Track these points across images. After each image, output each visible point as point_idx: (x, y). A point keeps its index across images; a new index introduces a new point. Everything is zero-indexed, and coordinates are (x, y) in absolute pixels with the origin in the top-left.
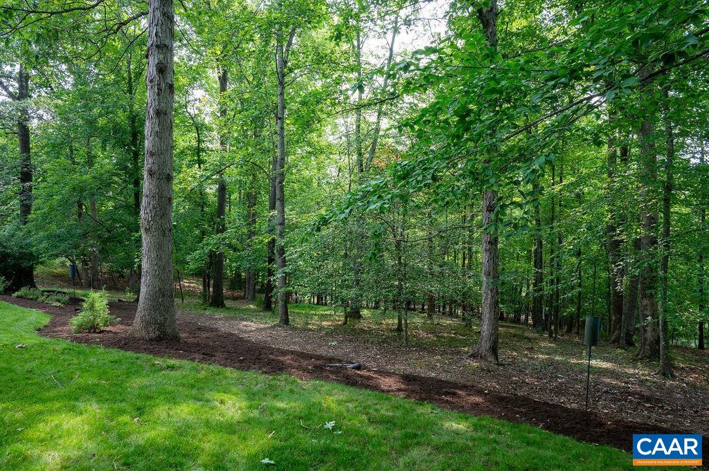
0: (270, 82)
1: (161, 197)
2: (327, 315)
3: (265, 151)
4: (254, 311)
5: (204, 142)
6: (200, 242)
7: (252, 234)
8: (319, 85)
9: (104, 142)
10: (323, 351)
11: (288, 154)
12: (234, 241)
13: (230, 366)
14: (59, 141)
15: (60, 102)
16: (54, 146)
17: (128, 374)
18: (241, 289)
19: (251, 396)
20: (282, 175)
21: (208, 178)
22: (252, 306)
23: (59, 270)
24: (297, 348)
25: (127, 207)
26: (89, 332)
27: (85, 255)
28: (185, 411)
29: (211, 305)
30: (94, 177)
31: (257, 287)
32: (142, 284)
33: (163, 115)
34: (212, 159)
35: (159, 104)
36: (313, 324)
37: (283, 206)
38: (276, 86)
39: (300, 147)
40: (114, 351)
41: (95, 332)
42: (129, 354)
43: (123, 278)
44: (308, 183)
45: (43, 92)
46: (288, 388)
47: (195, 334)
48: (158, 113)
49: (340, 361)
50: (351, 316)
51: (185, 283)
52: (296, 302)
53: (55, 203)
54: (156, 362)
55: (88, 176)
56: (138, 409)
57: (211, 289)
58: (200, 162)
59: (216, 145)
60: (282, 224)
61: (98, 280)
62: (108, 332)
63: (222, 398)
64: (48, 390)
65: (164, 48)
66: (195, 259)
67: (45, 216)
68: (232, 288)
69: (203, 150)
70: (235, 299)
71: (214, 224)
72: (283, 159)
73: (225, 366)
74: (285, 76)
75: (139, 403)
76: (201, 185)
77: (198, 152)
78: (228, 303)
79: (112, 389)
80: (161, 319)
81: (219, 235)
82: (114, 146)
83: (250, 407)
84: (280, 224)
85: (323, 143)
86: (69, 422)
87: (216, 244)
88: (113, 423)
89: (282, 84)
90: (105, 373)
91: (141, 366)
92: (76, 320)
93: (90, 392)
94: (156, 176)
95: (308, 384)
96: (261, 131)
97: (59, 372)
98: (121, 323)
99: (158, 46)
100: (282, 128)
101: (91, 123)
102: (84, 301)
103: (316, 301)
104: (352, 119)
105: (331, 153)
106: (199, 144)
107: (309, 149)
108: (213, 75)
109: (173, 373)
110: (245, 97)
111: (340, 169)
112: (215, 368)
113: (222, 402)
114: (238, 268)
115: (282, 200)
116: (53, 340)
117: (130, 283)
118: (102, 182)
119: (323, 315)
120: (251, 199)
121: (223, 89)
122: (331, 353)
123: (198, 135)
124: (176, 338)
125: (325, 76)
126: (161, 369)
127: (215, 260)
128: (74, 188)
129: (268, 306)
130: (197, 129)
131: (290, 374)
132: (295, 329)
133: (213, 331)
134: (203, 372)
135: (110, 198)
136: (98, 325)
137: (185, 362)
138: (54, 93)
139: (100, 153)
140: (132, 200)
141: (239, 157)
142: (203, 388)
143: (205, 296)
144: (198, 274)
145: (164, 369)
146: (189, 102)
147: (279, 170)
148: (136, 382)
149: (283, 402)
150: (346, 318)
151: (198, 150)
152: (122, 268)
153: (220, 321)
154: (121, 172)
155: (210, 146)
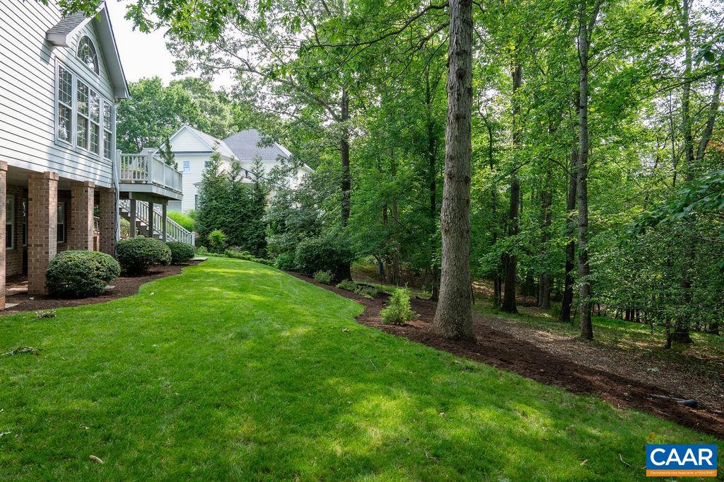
0: (570, 69)
1: (459, 199)
2: (640, 333)
3: (565, 146)
4: (549, 320)
5: (496, 141)
6: (492, 244)
7: (547, 236)
8: (630, 62)
9: (407, 150)
10: (639, 377)
11: (591, 146)
12: (527, 244)
13: (530, 376)
14: (371, 153)
15: (371, 119)
16: (367, 157)
17: (432, 369)
18: (533, 295)
19: (556, 414)
20: (585, 170)
21: (502, 178)
22: (546, 315)
23: (368, 267)
24: (605, 368)
25: (424, 209)
26: (395, 324)
27: (388, 254)
28: (487, 416)
29: (502, 310)
30: (398, 183)
31: (551, 294)
32: (442, 284)
33: (463, 120)
34: (506, 159)
35: (459, 110)
36: (624, 343)
37: (585, 204)
38: (578, 72)
39: (604, 138)
40: (418, 344)
41: (399, 324)
42: (431, 349)
43: (419, 276)
44: (616, 177)
45: (358, 112)
46: (600, 413)
47: (489, 338)
48: (457, 118)
49: (666, 393)
50: (676, 339)
51: (476, 285)
52: (599, 315)
53: (367, 207)
54: (456, 361)
55: (393, 183)
56: (443, 404)
57: (503, 294)
58: (492, 162)
59: (509, 144)
60: (585, 225)
61: (399, 277)
62: (412, 326)
63: (524, 410)
64: (368, 372)
65: (463, 54)
66: (487, 261)
67: (360, 219)
68: (523, 293)
69: (495, 150)
70: (528, 305)
71: (506, 226)
72: (586, 152)
73: (525, 376)
74: (589, 59)
75: (444, 399)
76: (494, 186)
77: (490, 154)
78: (520, 309)
79: (419, 381)
80: (458, 319)
81: (512, 237)
82: (414, 154)
83: (556, 426)
84: (582, 225)
85: (635, 129)
86: (387, 404)
87: (508, 247)
88: (422, 413)
89: (585, 68)
90: (411, 364)
91: (442, 363)
92: (385, 312)
93: (402, 380)
94: (456, 179)
95: (626, 414)
96: (557, 124)
97: (375, 357)
98: (420, 319)
99: (458, 54)
100: (585, 118)
101: (395, 134)
102: (391, 296)
103: (624, 316)
104: (676, 96)
105: (647, 140)
106: (491, 144)
107: (617, 138)
108: (506, 72)
109: (472, 375)
110: (542, 90)
111: (658, 158)
112: (514, 376)
113: (524, 414)
114: (531, 272)
115: (585, 199)
116: (369, 329)
117: (426, 282)
118: (404, 186)
119: (635, 334)
120: (545, 199)
121: (517, 84)
122: (651, 381)
123: (491, 135)
124: (472, 340)
125: (638, 50)
126: (461, 369)
127: (508, 262)
128: (382, 194)
129: (565, 316)
130: (489, 129)
131: (602, 398)
132: (602, 346)
133: (507, 337)
134: (502, 379)
135: (409, 202)
136: (402, 318)
137: (483, 366)
138: (366, 111)
139: (401, 161)
140: (428, 203)
141: (535, 155)
142: (503, 396)
143: (496, 299)
144: (490, 276)
145: (463, 369)
146: (481, 103)
147: (580, 165)
148: (439, 379)
149: (595, 428)
150: (669, 341)
151: (491, 151)
152: (419, 267)
153: (515, 328)
154: (420, 177)
155: (503, 145)
